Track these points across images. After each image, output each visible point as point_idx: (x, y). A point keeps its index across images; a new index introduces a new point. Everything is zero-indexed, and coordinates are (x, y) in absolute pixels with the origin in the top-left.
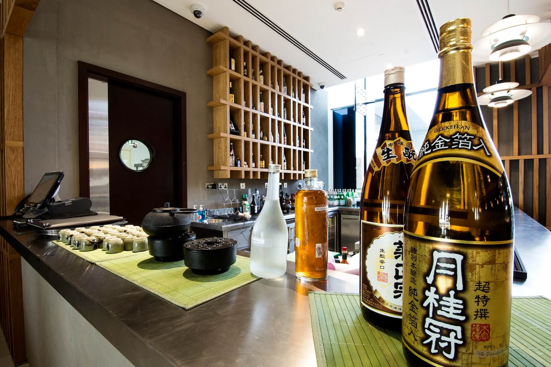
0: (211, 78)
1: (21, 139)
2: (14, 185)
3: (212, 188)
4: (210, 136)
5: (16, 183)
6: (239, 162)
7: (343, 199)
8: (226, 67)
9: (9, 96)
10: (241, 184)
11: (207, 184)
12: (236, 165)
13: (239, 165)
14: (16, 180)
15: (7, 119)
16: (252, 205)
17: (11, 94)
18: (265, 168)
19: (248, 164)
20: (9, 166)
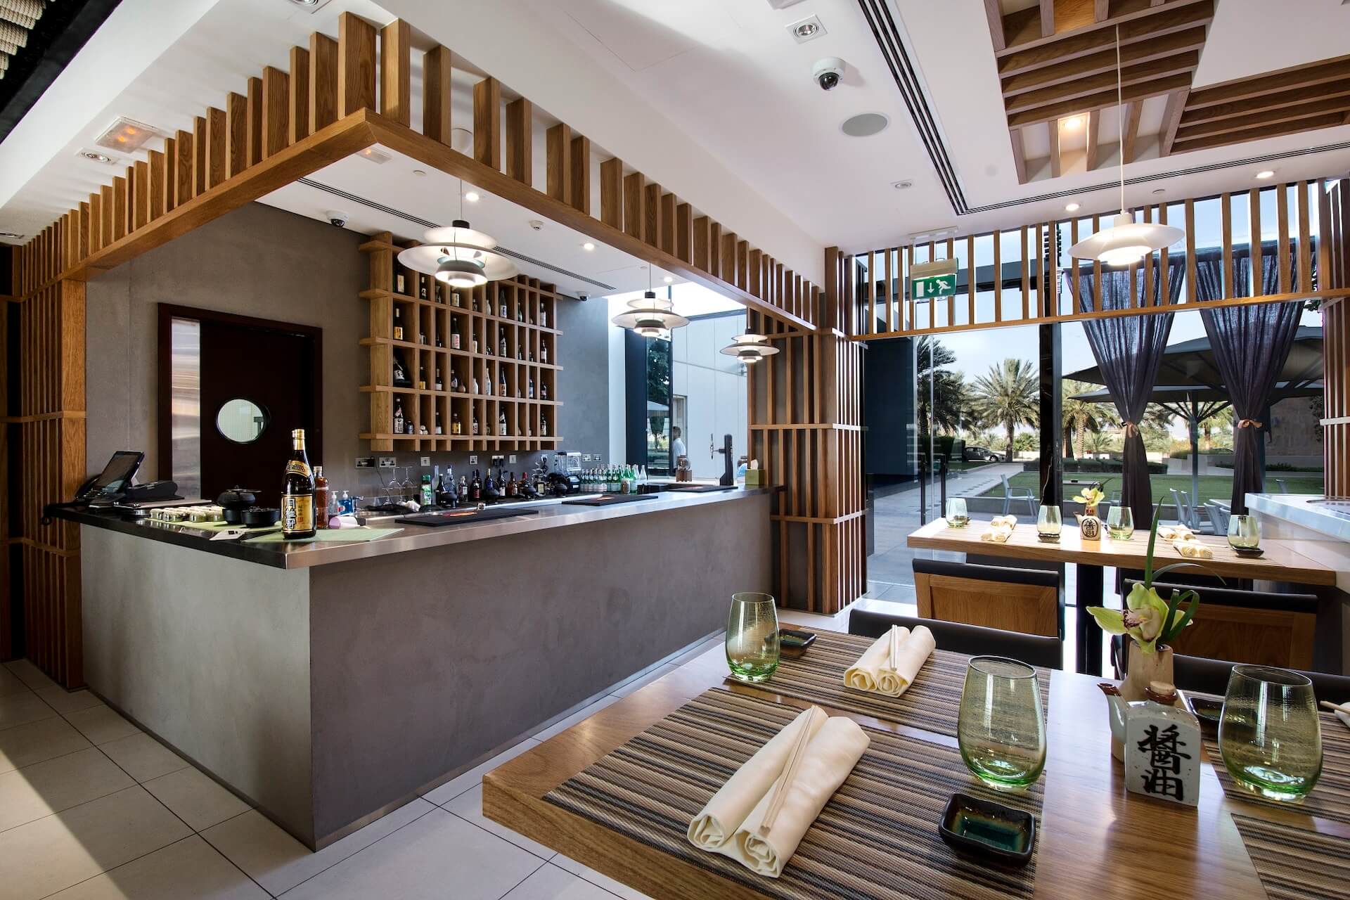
0: (366, 304)
1: (83, 408)
2: (73, 465)
3: (367, 466)
4: (365, 389)
5: (76, 462)
6: (411, 427)
7: (616, 481)
8: (387, 290)
9: (69, 356)
10: (423, 459)
11: (358, 460)
12: (406, 431)
13: (411, 432)
14: (77, 459)
15: (66, 385)
16: (438, 491)
17: (71, 353)
18: (461, 434)
19: (428, 429)
20: (68, 442)
